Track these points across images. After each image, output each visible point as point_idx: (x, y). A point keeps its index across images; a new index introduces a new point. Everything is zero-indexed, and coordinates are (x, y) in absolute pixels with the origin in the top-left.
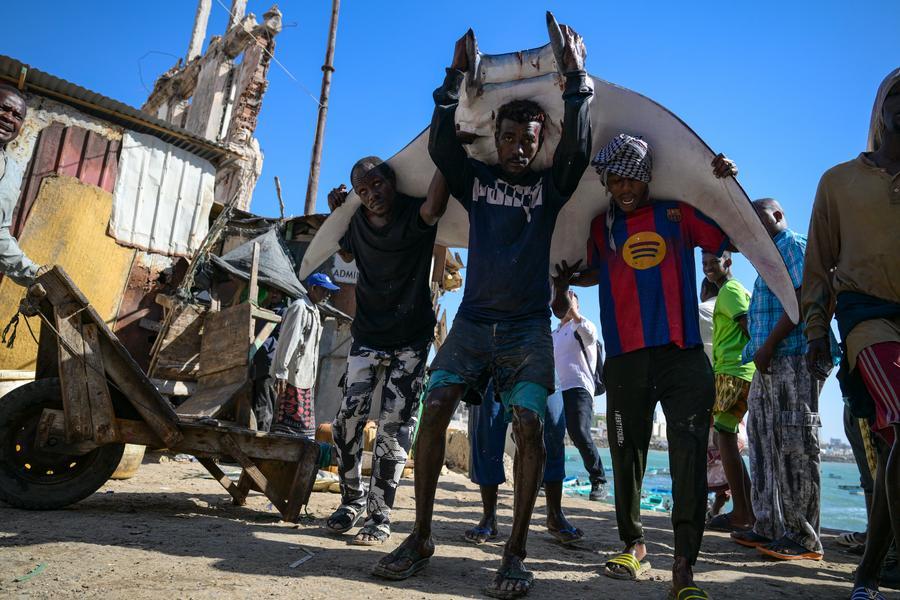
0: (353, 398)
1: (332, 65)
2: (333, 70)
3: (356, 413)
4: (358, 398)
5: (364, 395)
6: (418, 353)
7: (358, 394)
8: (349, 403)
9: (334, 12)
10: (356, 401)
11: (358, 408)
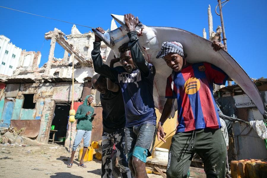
0: (104, 150)
1: (225, 38)
2: (226, 39)
3: (105, 154)
4: (105, 149)
5: (108, 148)
6: (120, 134)
7: (105, 148)
8: (103, 152)
9: (222, 22)
10: (105, 151)
11: (106, 153)
